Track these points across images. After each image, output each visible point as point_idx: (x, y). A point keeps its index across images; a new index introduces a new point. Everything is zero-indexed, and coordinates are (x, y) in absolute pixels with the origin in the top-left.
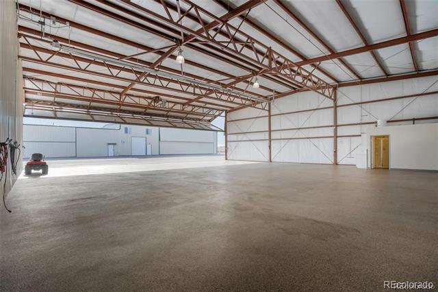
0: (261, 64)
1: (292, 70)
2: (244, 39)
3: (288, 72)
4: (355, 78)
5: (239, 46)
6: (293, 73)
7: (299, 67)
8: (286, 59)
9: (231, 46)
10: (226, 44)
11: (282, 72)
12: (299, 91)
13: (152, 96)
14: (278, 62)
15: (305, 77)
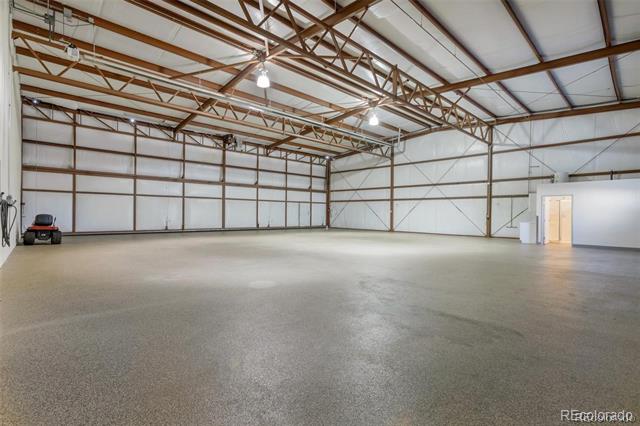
0: (382, 90)
1: (426, 100)
2: (358, 52)
3: (420, 101)
4: (522, 110)
5: (350, 64)
6: (428, 104)
7: (438, 95)
8: (418, 83)
9: (338, 63)
10: (330, 61)
11: (413, 102)
12: (436, 130)
13: (223, 133)
14: (405, 88)
15: (445, 110)
